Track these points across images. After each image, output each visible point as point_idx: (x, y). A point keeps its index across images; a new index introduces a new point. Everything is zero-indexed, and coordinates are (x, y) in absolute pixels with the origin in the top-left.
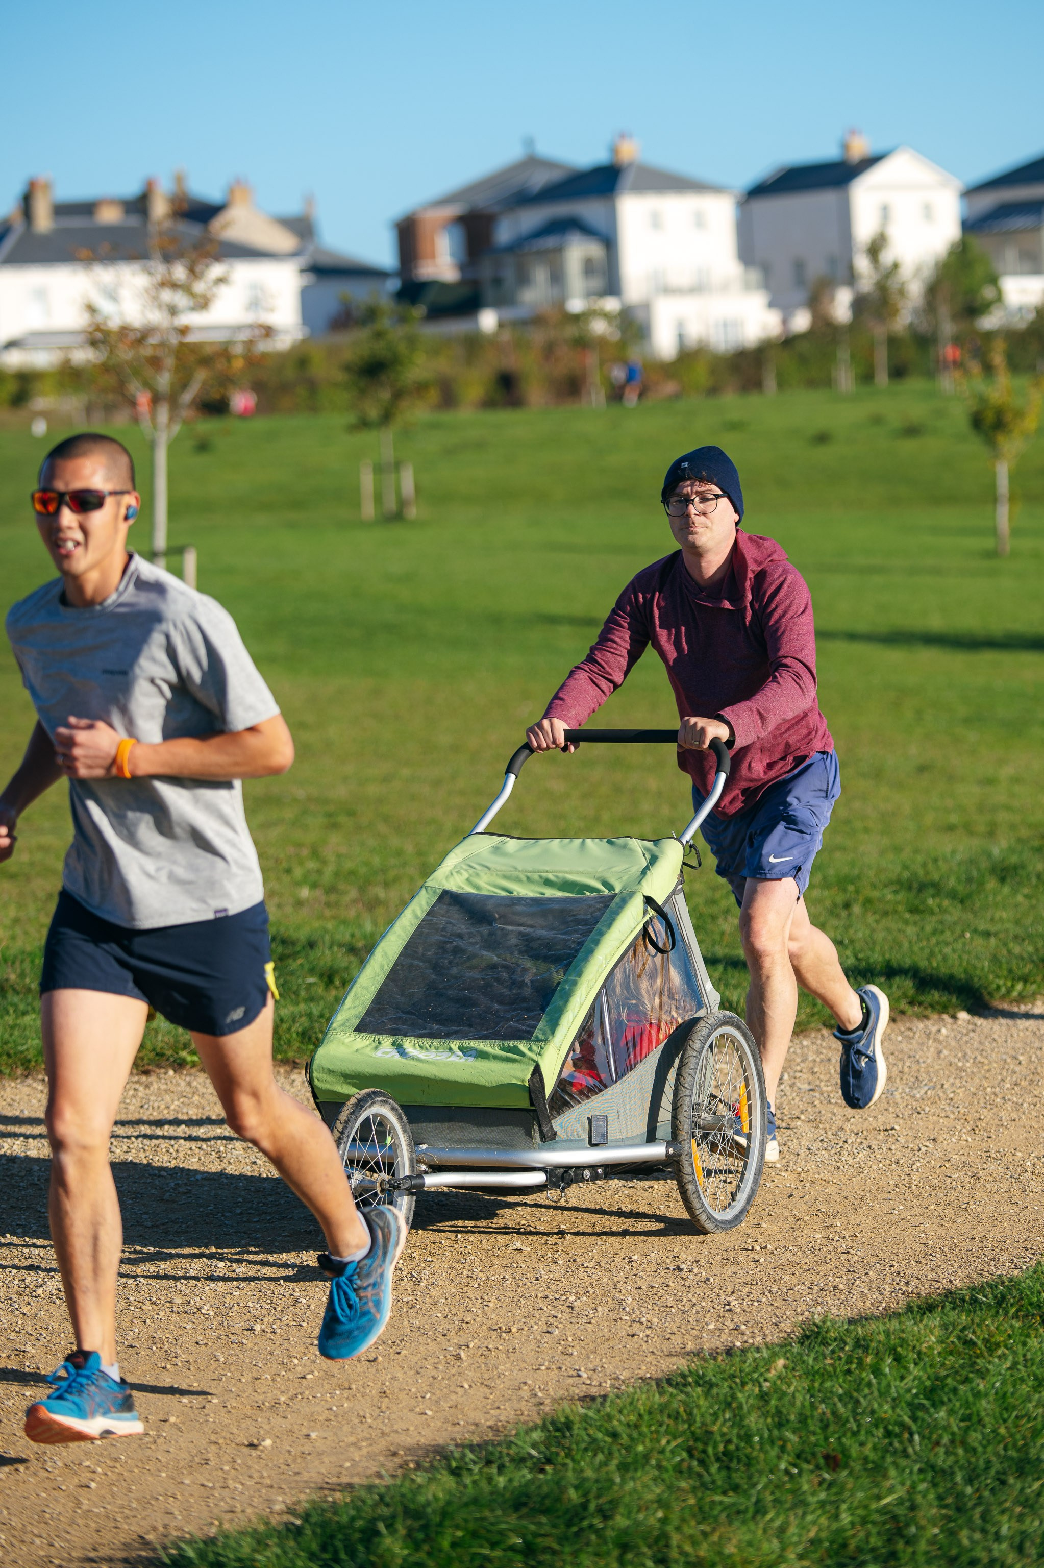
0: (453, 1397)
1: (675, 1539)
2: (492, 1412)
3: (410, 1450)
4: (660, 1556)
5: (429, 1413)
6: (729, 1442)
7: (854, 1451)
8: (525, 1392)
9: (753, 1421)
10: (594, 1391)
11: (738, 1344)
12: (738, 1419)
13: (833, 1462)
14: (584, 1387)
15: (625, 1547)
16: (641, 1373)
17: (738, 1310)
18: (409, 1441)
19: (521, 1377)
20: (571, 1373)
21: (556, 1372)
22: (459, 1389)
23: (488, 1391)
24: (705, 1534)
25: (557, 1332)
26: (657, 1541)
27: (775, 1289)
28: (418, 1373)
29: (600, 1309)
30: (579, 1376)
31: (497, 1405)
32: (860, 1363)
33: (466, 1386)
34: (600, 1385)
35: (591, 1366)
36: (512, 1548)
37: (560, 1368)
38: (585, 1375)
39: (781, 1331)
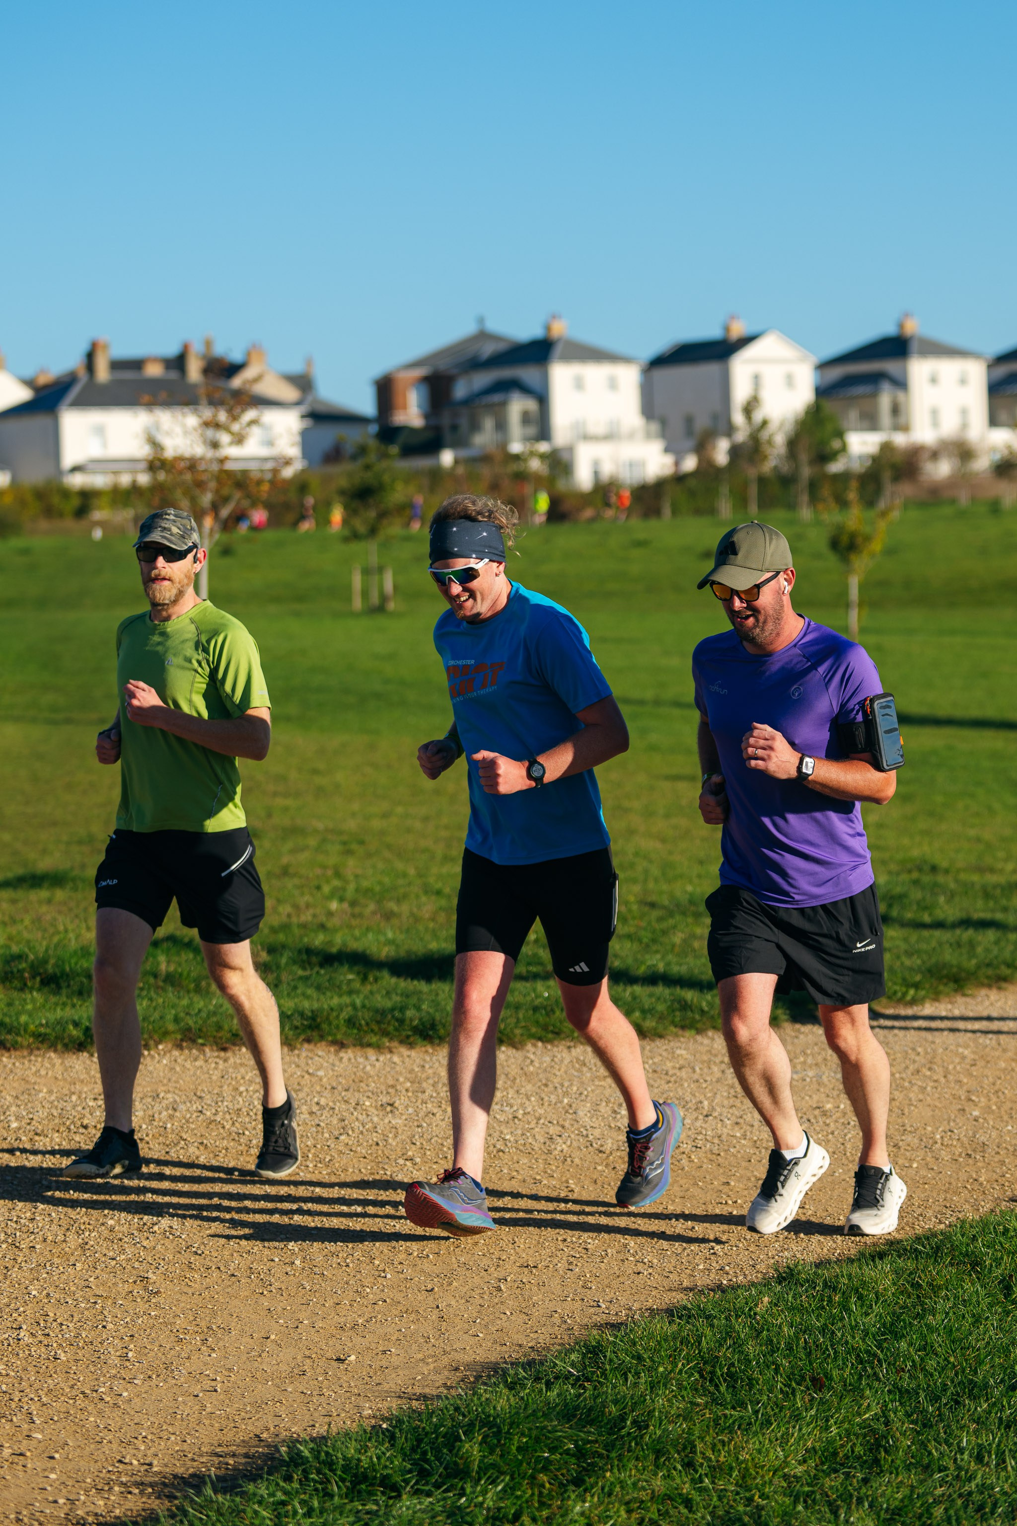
0: (499, 1322)
1: (699, 1446)
2: (532, 1335)
3: (468, 1366)
4: (686, 1460)
5: (481, 1335)
6: (733, 1365)
7: (835, 1373)
8: (556, 1319)
9: (751, 1348)
10: (613, 1319)
11: (725, 1282)
12: (738, 1346)
13: (818, 1384)
14: (604, 1316)
15: (658, 1453)
16: (649, 1304)
17: (721, 1254)
18: (468, 1358)
19: (551, 1306)
20: (592, 1303)
21: (580, 1302)
22: (502, 1316)
23: (526, 1318)
24: (723, 1443)
25: (577, 1269)
26: (685, 1448)
28: (467, 1301)
29: (609, 1251)
30: (599, 1306)
31: (535, 1329)
32: (830, 1301)
33: (508, 1313)
34: (617, 1314)
35: (607, 1298)
36: (567, 1452)
37: (583, 1300)
38: (604, 1306)
39: (758, 1272)
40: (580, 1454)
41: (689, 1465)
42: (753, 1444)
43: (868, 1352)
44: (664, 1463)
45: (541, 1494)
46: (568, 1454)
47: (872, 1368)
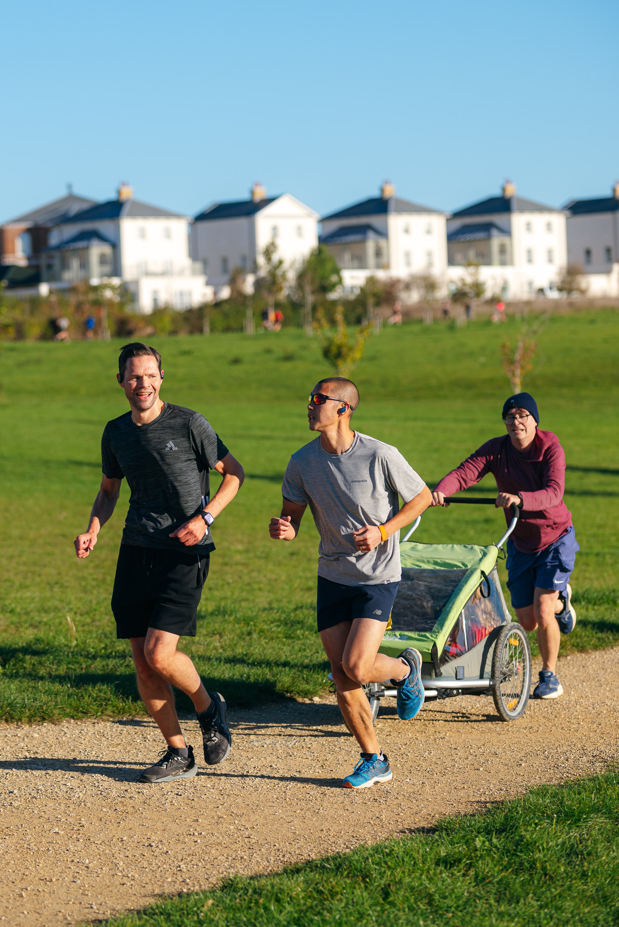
0: (18, 919)
8: (60, 917)
10: (100, 917)
11: (185, 890)
14: (95, 915)
16: (128, 907)
17: (185, 870)
19: (57, 907)
20: (87, 906)
21: (78, 905)
22: (21, 915)
23: (38, 916)
25: (79, 882)
27: (206, 858)
29: (104, 868)
30: (92, 908)
32: (257, 903)
33: (26, 913)
34: (104, 913)
35: (99, 902)
37: (81, 903)
38: (95, 907)
39: (210, 883)
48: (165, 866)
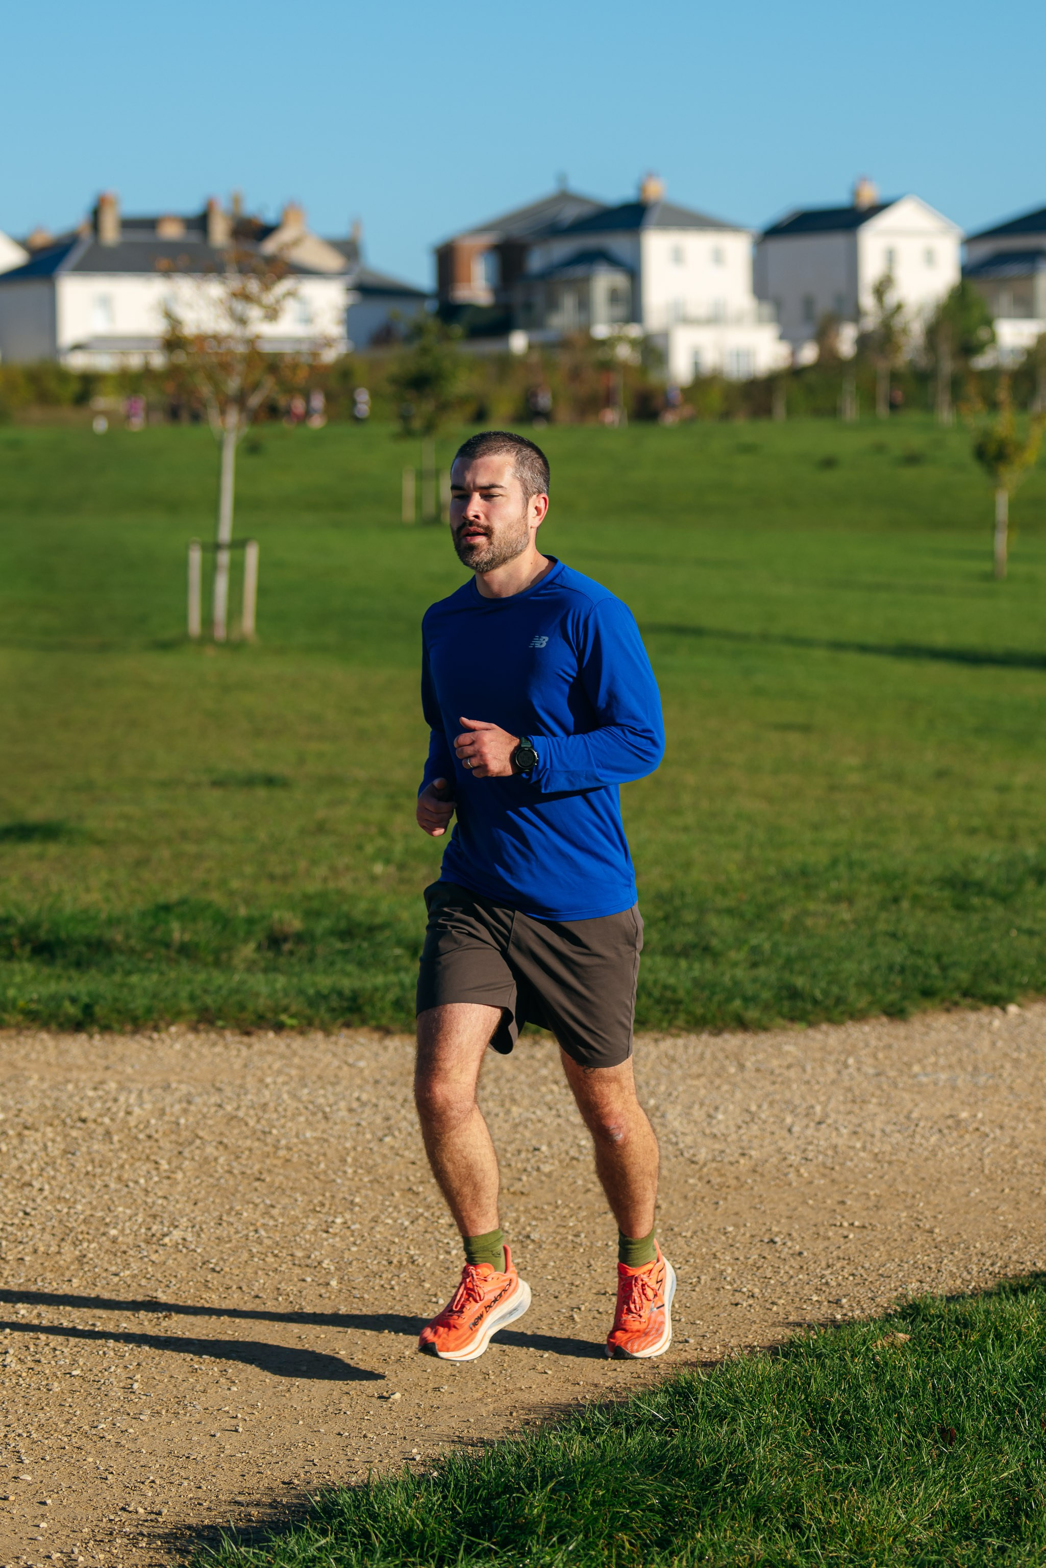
1: (807, 1505)
3: (534, 1408)
4: (791, 1521)
5: (550, 1372)
6: (847, 1412)
7: (968, 1424)
9: (869, 1393)
10: (706, 1357)
11: (839, 1317)
12: (853, 1390)
13: (948, 1435)
14: (694, 1353)
15: (758, 1512)
16: (750, 1339)
17: (835, 1283)
18: (533, 1398)
20: (681, 1338)
24: (834, 1502)
26: (790, 1506)
27: (867, 1265)
29: (703, 1278)
30: (689, 1342)
34: (710, 1351)
35: (700, 1332)
36: (651, 1509)
38: (694, 1342)
39: (877, 1306)
40: (666, 1511)
41: (795, 1526)
42: (870, 1505)
43: (1006, 1400)
44: (765, 1525)
45: (619, 1555)
46: (651, 1511)
47: (1013, 1420)
48: (801, 1276)
